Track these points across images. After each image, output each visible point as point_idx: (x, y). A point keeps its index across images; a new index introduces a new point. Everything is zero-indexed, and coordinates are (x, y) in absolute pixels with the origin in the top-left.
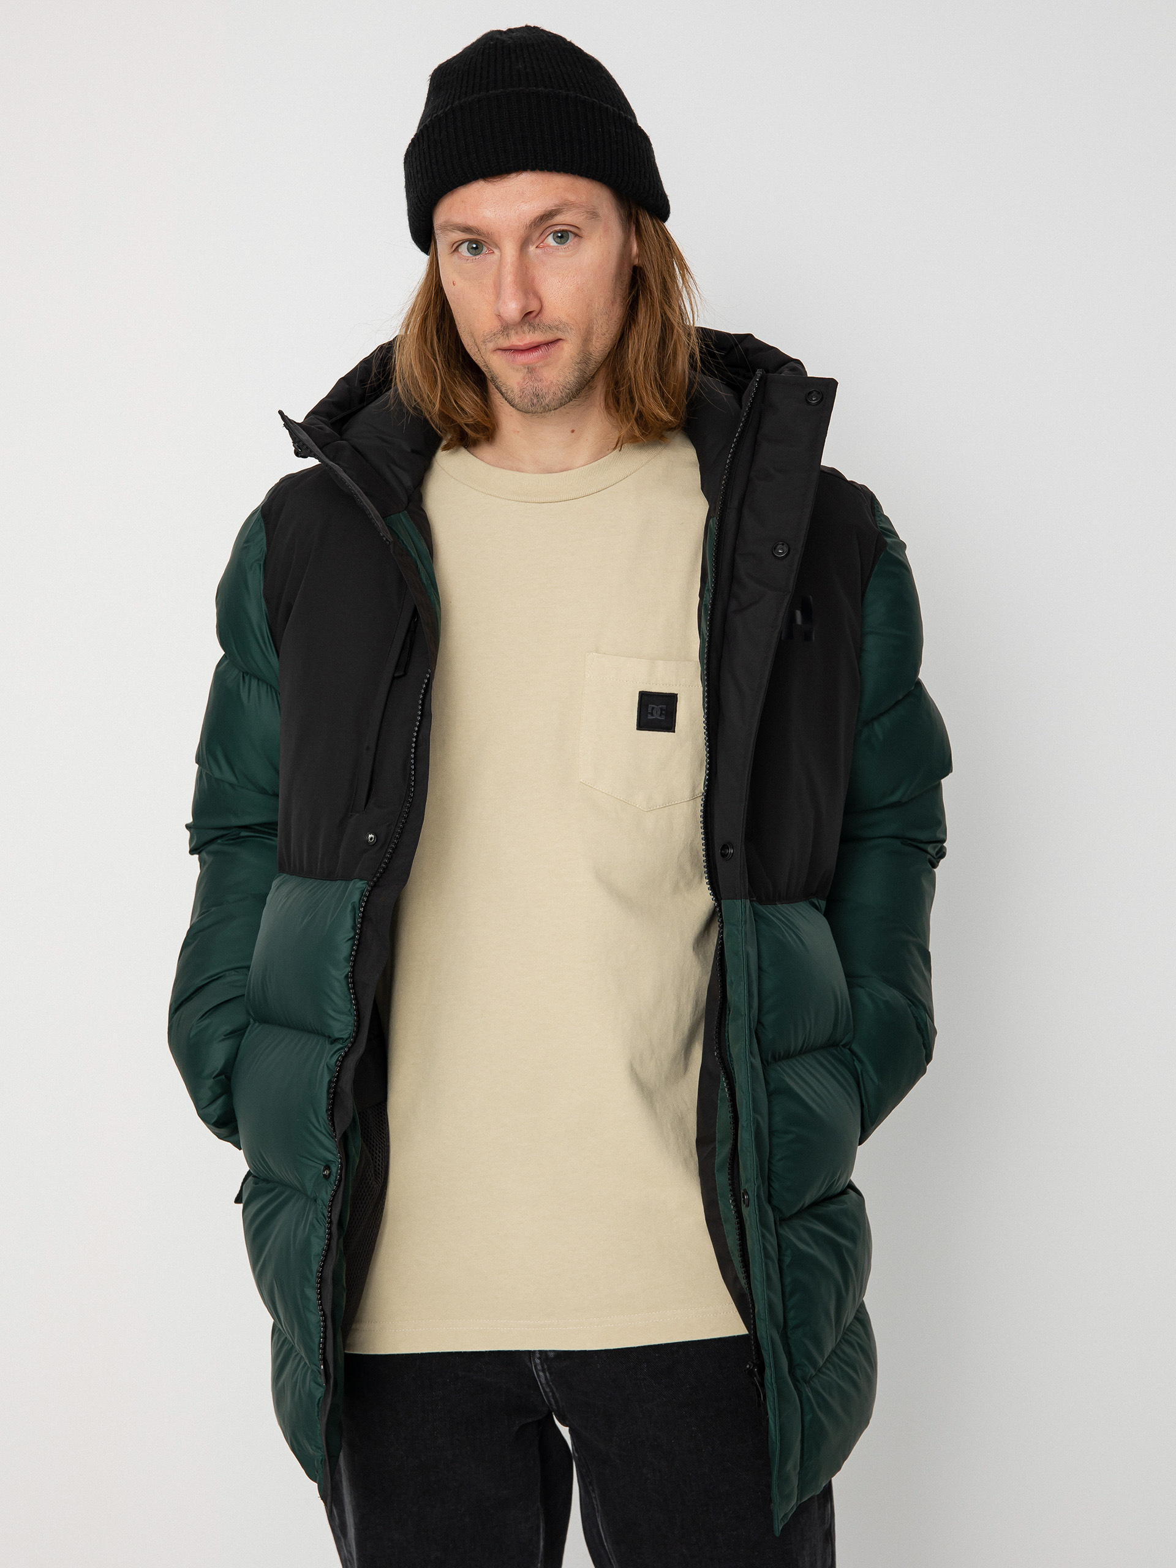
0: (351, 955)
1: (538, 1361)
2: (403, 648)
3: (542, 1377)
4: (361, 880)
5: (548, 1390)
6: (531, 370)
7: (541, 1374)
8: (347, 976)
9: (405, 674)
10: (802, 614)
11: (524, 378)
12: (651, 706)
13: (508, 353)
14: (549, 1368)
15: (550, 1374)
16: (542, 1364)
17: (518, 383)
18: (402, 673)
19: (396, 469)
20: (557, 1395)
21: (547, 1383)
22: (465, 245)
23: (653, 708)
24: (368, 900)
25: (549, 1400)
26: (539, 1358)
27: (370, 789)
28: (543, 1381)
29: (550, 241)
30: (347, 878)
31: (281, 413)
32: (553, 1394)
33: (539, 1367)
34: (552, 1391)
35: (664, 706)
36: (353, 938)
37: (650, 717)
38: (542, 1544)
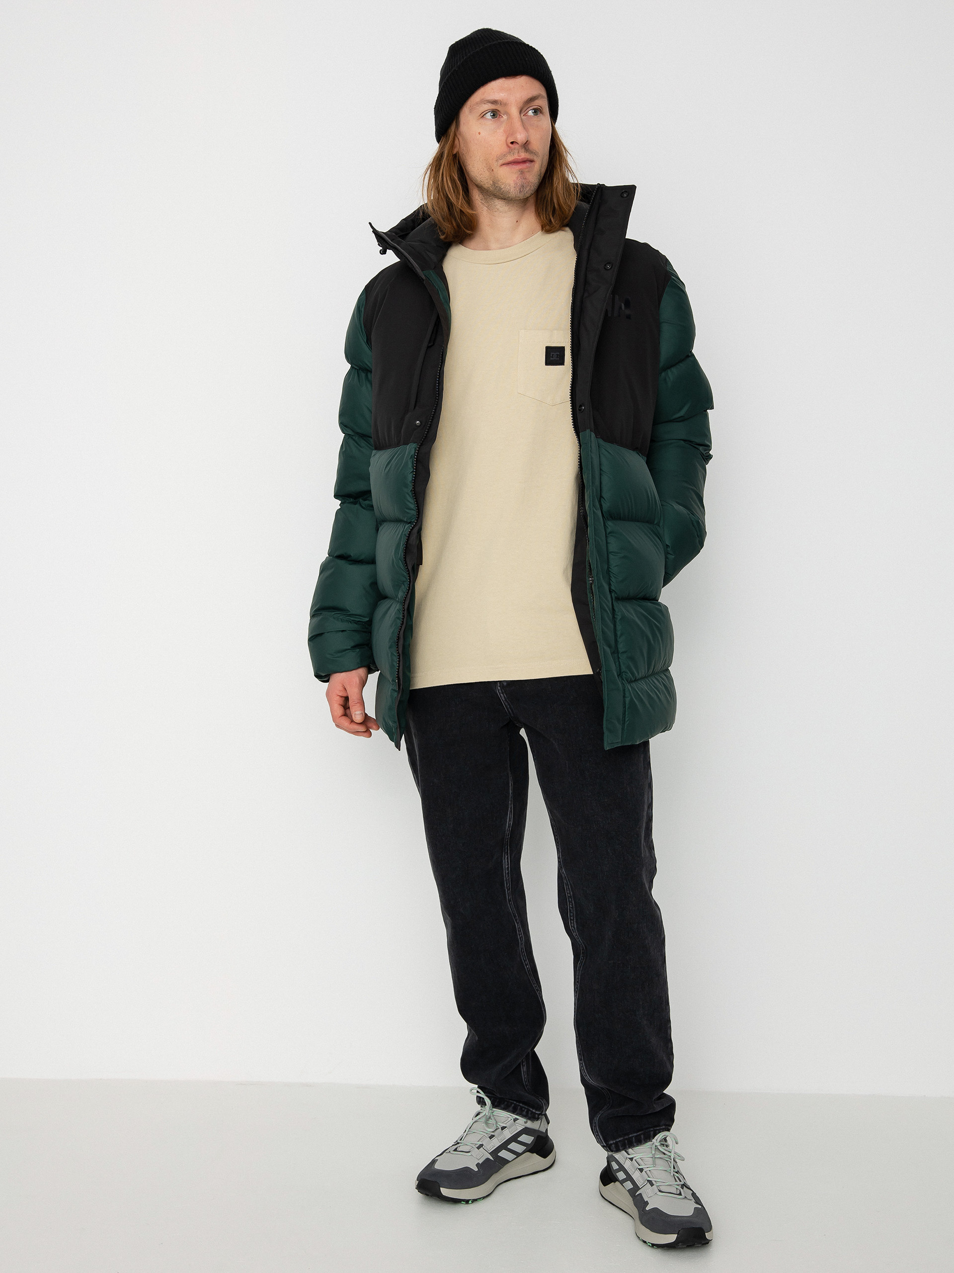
0: (413, 480)
1: (499, 688)
2: (432, 333)
3: (502, 697)
4: (414, 443)
5: (507, 704)
6: (522, 172)
7: (502, 695)
8: (411, 491)
9: (434, 344)
10: (625, 305)
11: (517, 178)
12: (552, 353)
13: (510, 166)
14: (505, 692)
15: (506, 694)
16: (501, 689)
17: (514, 180)
18: (432, 344)
19: (428, 253)
20: (512, 706)
21: (506, 700)
22: (489, 114)
23: (553, 355)
24: (419, 451)
25: (508, 709)
26: (500, 686)
27: (416, 401)
28: (503, 699)
29: (531, 113)
30: (406, 443)
31: (370, 223)
32: (510, 706)
33: (500, 692)
34: (509, 705)
35: (558, 353)
36: (413, 472)
37: (551, 359)
38: (511, 792)
